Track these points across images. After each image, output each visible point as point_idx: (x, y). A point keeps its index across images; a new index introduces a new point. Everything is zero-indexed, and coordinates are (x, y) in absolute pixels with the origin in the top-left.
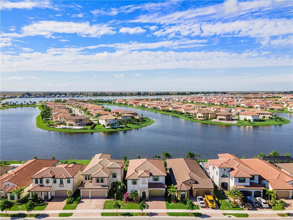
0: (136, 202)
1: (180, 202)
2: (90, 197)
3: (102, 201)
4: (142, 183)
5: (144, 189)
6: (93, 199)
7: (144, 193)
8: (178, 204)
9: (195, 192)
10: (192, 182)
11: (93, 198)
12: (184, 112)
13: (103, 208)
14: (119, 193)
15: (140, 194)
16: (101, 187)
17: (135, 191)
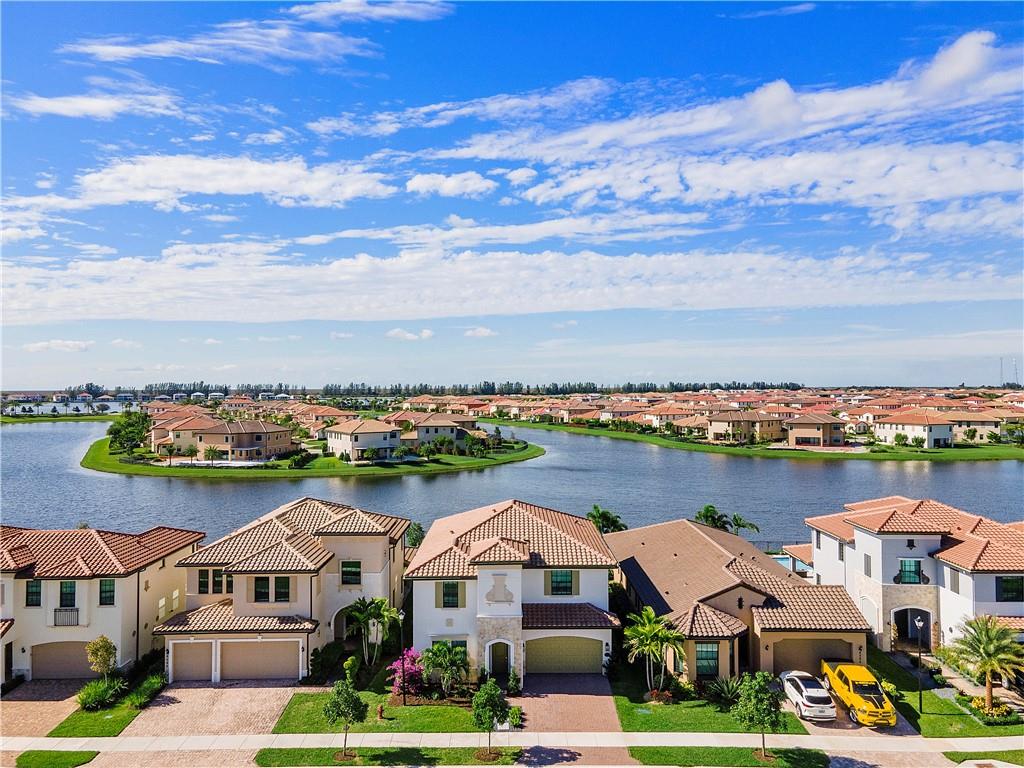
0: (457, 698)
1: (693, 699)
2: (216, 675)
3: (275, 698)
4: (491, 597)
5: (500, 629)
6: (230, 686)
7: (500, 654)
8: (684, 709)
9: (771, 649)
10: (750, 598)
11: (227, 682)
12: (656, 423)
13: (272, 726)
14: (370, 659)
15: (480, 655)
16: (274, 624)
17: (456, 644)
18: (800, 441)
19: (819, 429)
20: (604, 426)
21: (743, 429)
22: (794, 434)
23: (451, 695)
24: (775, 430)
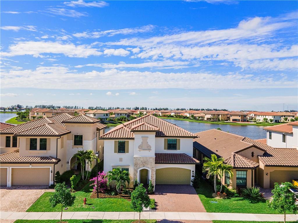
0: (123, 195)
1: (236, 197)
3: (34, 194)
5: (145, 163)
8: (234, 202)
10: (257, 152)
12: (188, 116)
13: (28, 208)
14: (85, 177)
15: (135, 175)
16: (39, 160)
17: (123, 169)
18: (233, 120)
19: (240, 117)
20: (172, 116)
21: (216, 117)
22: (232, 118)
23: (121, 193)
24: (225, 117)
